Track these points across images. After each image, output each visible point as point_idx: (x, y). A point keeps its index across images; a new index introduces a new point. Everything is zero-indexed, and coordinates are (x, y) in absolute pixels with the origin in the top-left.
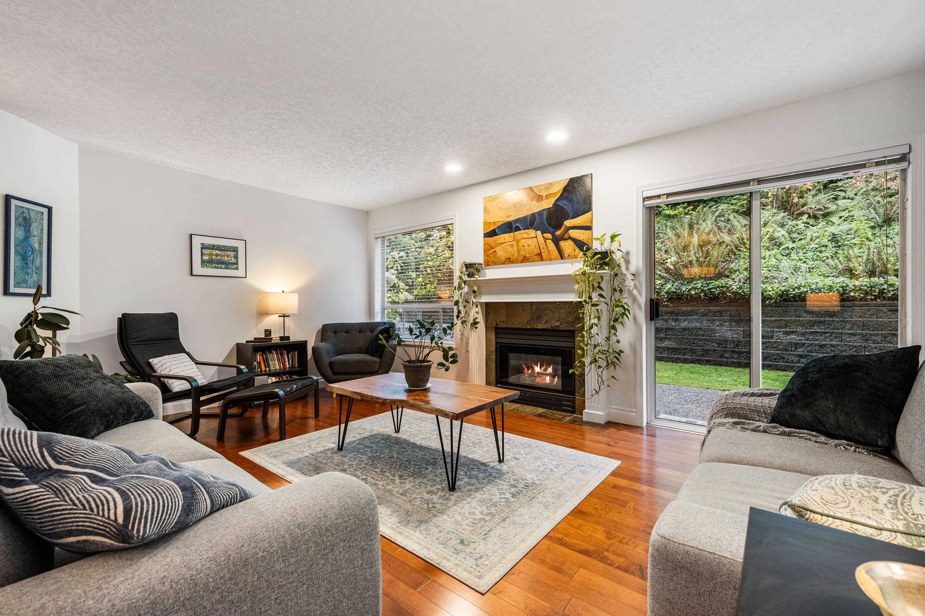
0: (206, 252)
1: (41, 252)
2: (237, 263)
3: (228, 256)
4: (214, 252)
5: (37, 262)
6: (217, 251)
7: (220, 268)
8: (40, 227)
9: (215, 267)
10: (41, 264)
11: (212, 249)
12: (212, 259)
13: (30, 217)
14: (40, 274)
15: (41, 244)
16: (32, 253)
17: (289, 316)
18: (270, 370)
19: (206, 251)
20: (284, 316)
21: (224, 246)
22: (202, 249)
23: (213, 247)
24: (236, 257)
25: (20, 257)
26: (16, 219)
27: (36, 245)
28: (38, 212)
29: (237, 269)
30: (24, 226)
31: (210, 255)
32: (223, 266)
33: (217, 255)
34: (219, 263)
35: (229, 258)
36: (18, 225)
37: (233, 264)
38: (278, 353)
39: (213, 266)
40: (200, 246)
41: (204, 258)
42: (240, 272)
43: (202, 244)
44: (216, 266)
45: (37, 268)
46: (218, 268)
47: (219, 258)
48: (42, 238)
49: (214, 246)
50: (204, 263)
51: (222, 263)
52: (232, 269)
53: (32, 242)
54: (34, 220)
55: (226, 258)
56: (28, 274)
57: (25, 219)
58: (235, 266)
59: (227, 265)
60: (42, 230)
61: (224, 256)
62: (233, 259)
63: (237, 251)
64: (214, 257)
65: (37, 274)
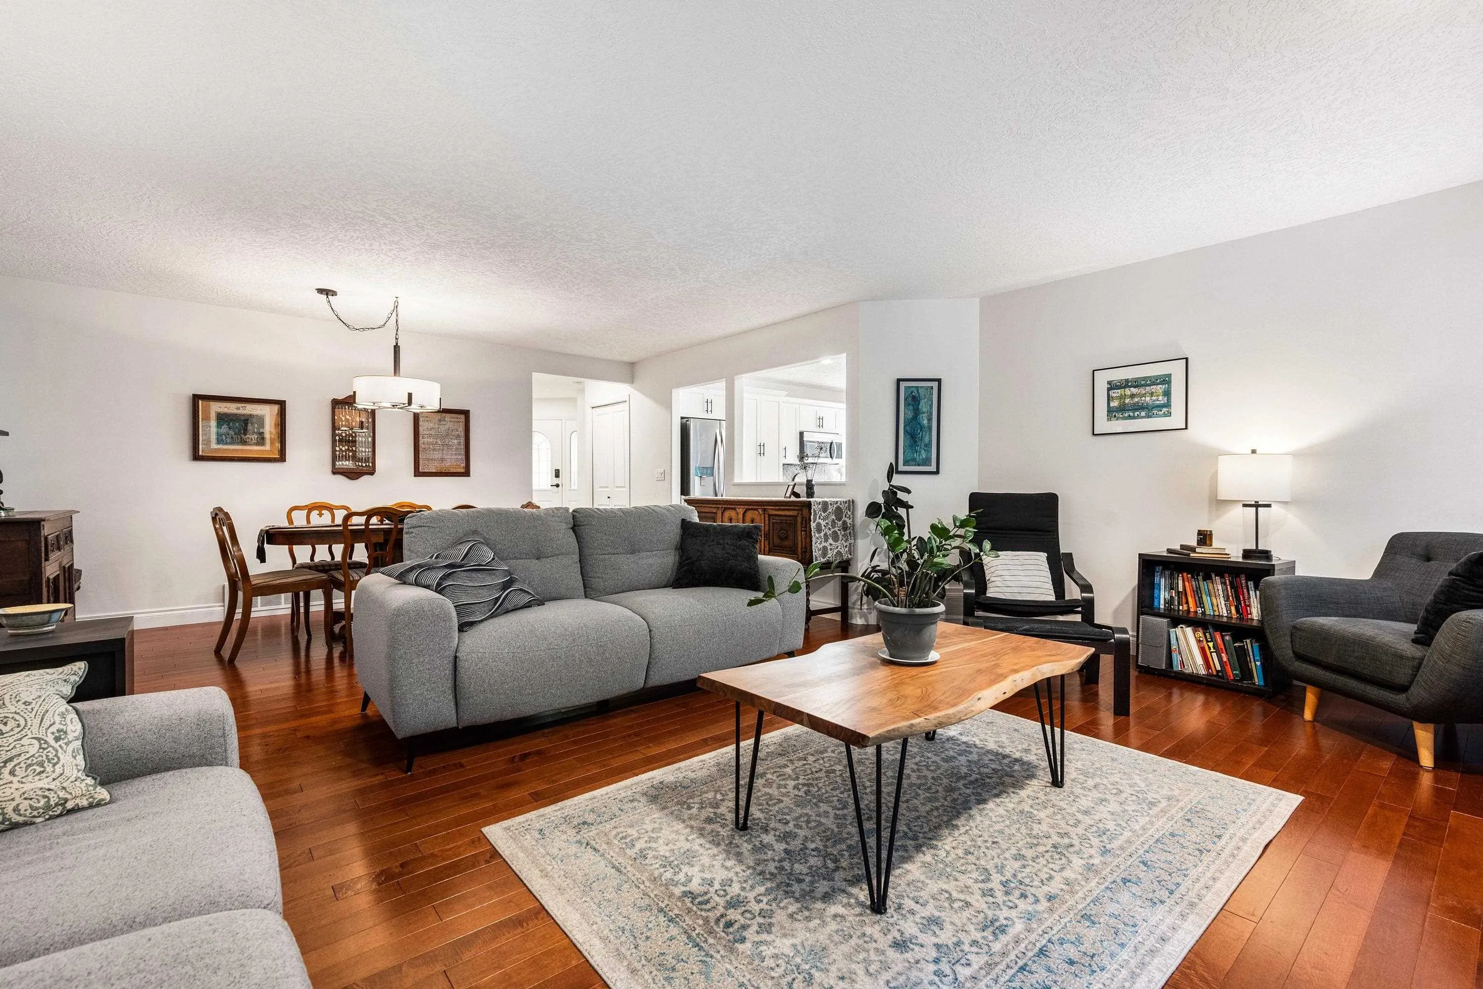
0: (1114, 395)
1: (930, 428)
2: (1168, 405)
3: (1152, 394)
4: (1128, 392)
5: (926, 440)
6: (1132, 389)
7: (1138, 417)
8: (930, 402)
9: (1130, 417)
10: (930, 441)
11: (1124, 388)
12: (1124, 404)
13: (919, 395)
14: (929, 451)
15: (930, 420)
16: (921, 430)
17: (1269, 506)
18: (1204, 613)
19: (1115, 393)
20: (1257, 506)
21: (1145, 378)
22: (1109, 390)
23: (1126, 384)
24: (1167, 393)
25: (909, 436)
26: (905, 400)
27: (925, 422)
28: (927, 388)
29: (1169, 414)
30: (913, 405)
31: (1121, 398)
32: (1143, 414)
33: (1133, 396)
34: (1137, 410)
35: (1154, 398)
36: (907, 405)
37: (1164, 406)
38: (1225, 583)
39: (1126, 415)
40: (1106, 386)
41: (1112, 404)
42: (1177, 420)
43: (1109, 383)
44: (1131, 414)
45: (926, 445)
46: (1134, 418)
47: (1136, 400)
48: (931, 414)
49: (1127, 381)
50: (1112, 413)
51: (1141, 407)
52: (1160, 416)
53: (921, 419)
54: (923, 397)
55: (1148, 399)
56: (916, 452)
57: (914, 398)
58: (1165, 410)
59: (1149, 410)
60: (931, 406)
61: (1144, 395)
62: (1161, 398)
63: (1169, 383)
64: (1127, 401)
65: (925, 451)
